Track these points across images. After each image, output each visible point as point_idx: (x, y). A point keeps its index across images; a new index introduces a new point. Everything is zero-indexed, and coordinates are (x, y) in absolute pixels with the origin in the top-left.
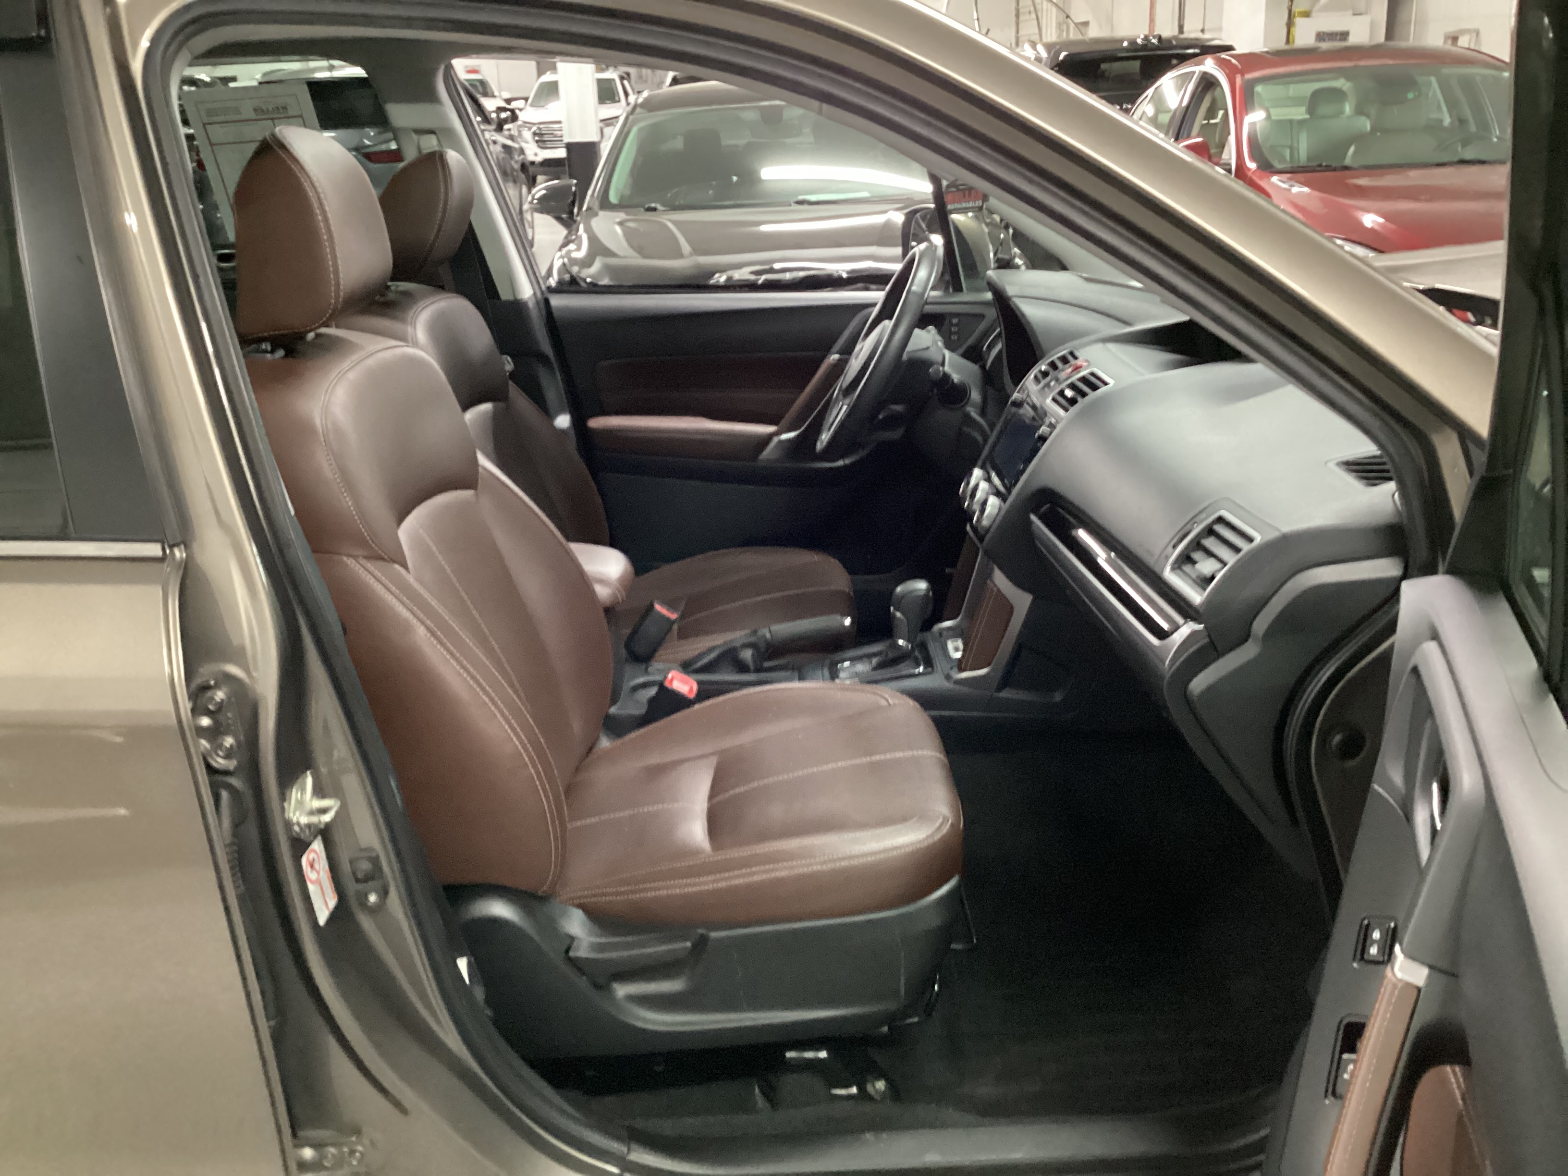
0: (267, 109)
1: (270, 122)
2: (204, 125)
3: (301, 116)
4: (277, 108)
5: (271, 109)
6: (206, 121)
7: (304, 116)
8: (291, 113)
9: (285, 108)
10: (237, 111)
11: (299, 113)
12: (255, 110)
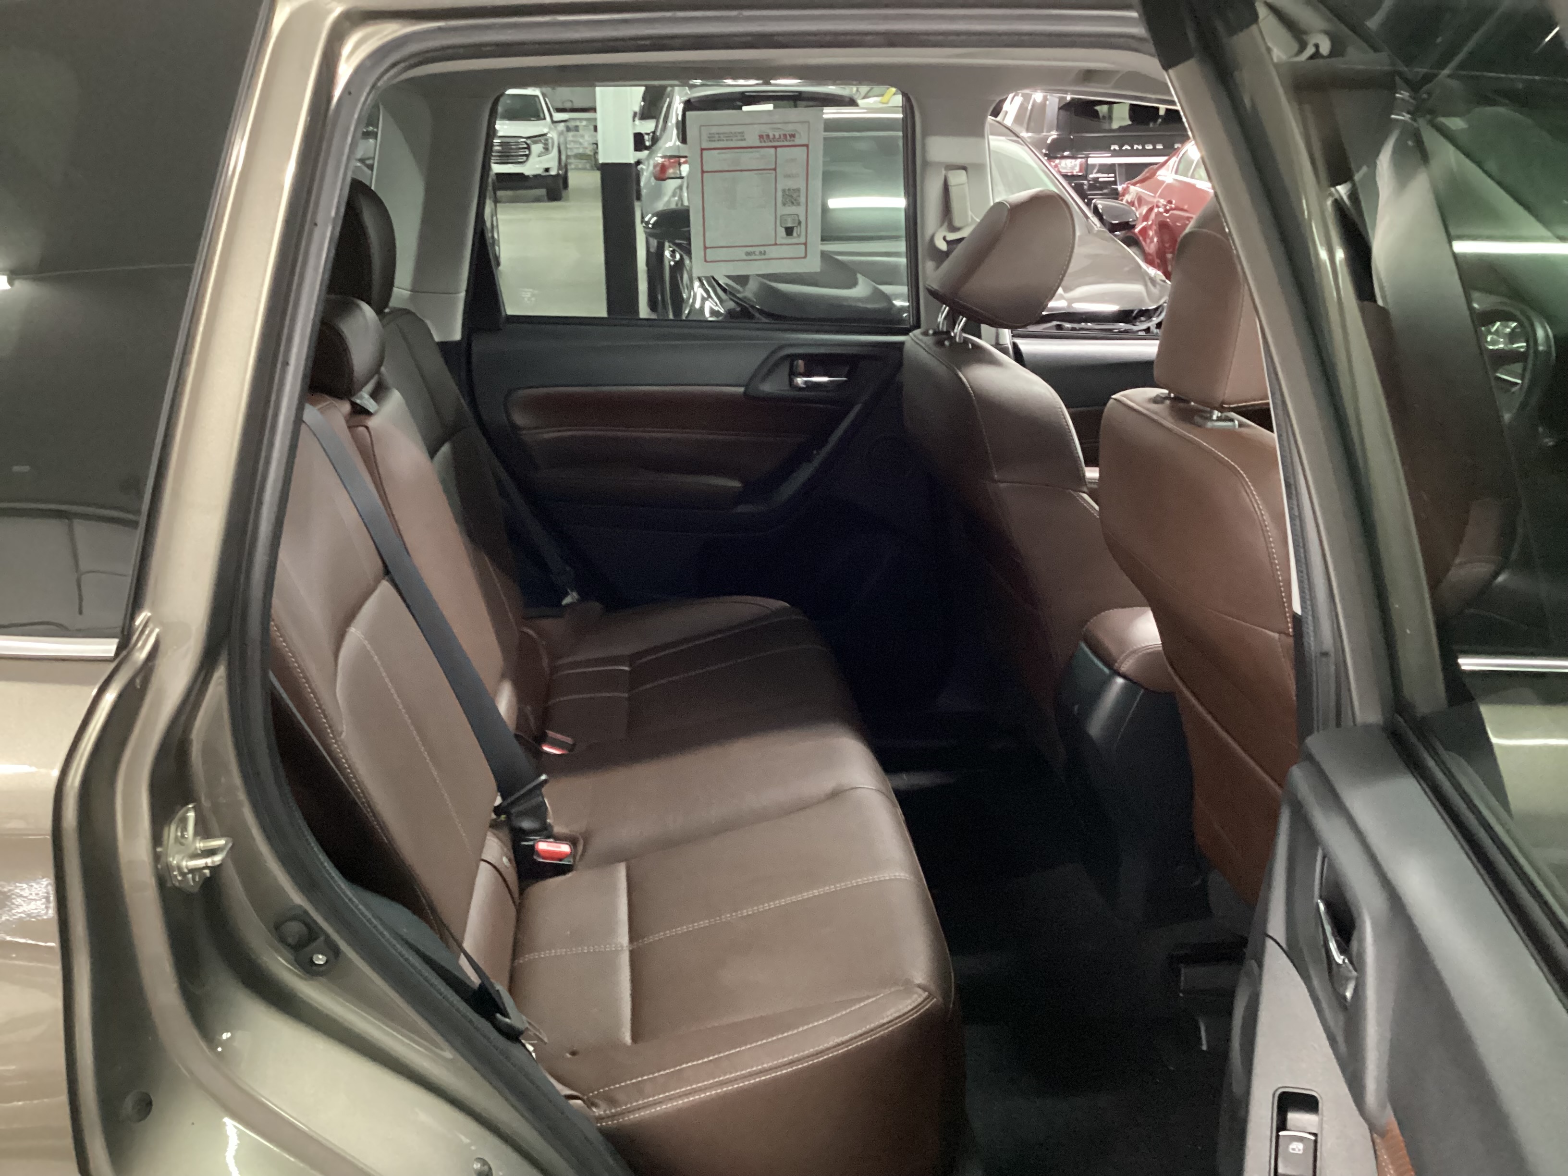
0: (774, 135)
1: (772, 150)
2: (702, 150)
3: (807, 146)
4: (785, 135)
5: (777, 136)
6: (703, 147)
7: (810, 147)
8: (797, 141)
9: (793, 136)
10: (741, 136)
11: (805, 142)
12: (761, 137)
